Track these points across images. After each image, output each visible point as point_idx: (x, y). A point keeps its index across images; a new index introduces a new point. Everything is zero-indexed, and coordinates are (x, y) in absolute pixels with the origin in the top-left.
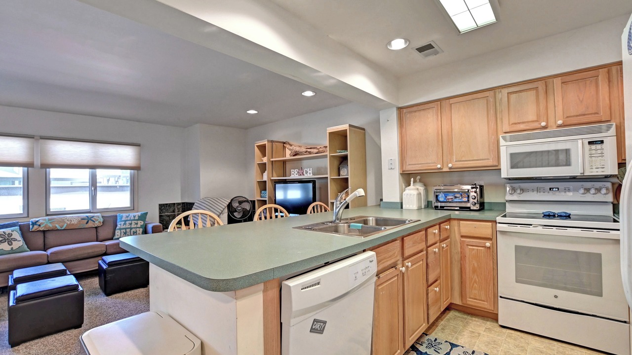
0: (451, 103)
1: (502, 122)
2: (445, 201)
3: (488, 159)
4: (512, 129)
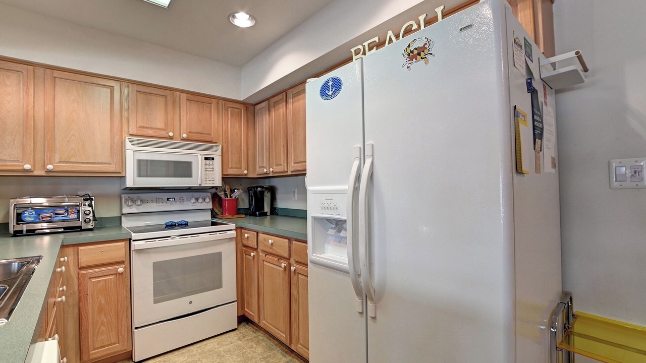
0: (55, 75)
1: (128, 122)
2: (37, 220)
3: (109, 164)
4: (139, 133)
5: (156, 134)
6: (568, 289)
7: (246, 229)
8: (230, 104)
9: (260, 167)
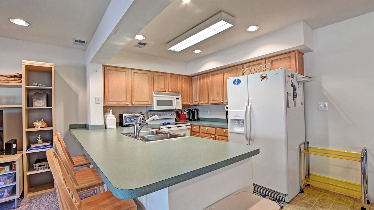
0: (134, 72)
1: (153, 86)
2: (130, 121)
3: (148, 102)
4: (157, 90)
5: (161, 90)
6: (308, 140)
7: (193, 125)
8: (184, 77)
9: (195, 102)
